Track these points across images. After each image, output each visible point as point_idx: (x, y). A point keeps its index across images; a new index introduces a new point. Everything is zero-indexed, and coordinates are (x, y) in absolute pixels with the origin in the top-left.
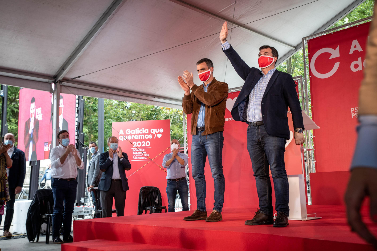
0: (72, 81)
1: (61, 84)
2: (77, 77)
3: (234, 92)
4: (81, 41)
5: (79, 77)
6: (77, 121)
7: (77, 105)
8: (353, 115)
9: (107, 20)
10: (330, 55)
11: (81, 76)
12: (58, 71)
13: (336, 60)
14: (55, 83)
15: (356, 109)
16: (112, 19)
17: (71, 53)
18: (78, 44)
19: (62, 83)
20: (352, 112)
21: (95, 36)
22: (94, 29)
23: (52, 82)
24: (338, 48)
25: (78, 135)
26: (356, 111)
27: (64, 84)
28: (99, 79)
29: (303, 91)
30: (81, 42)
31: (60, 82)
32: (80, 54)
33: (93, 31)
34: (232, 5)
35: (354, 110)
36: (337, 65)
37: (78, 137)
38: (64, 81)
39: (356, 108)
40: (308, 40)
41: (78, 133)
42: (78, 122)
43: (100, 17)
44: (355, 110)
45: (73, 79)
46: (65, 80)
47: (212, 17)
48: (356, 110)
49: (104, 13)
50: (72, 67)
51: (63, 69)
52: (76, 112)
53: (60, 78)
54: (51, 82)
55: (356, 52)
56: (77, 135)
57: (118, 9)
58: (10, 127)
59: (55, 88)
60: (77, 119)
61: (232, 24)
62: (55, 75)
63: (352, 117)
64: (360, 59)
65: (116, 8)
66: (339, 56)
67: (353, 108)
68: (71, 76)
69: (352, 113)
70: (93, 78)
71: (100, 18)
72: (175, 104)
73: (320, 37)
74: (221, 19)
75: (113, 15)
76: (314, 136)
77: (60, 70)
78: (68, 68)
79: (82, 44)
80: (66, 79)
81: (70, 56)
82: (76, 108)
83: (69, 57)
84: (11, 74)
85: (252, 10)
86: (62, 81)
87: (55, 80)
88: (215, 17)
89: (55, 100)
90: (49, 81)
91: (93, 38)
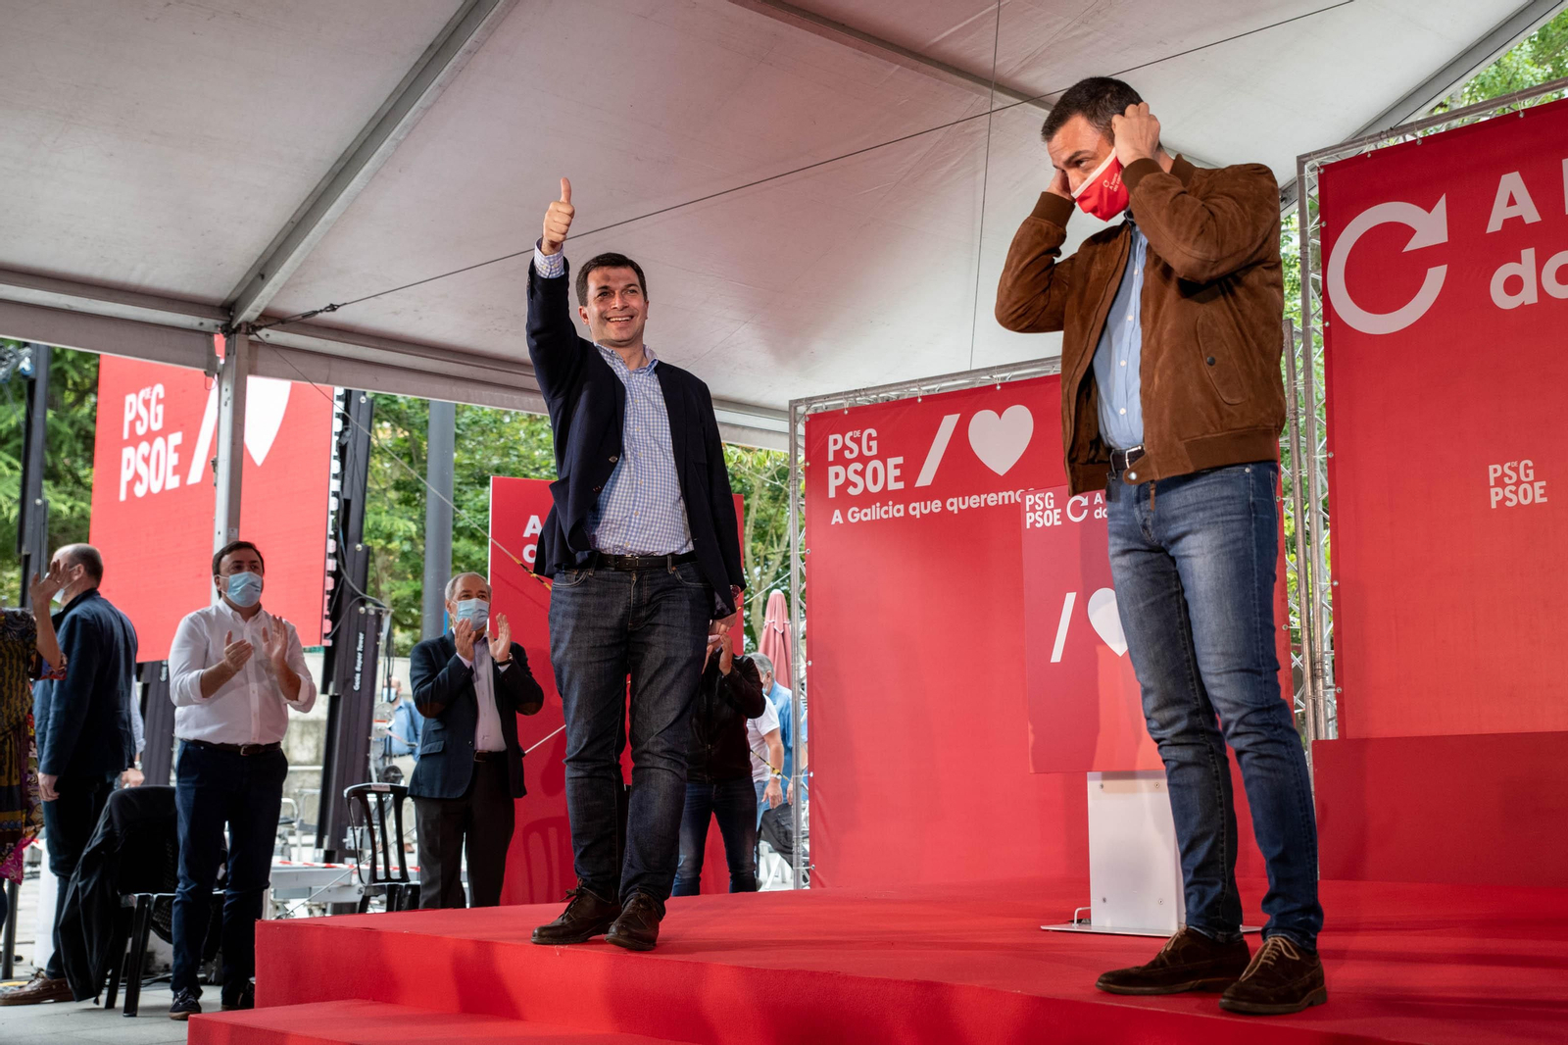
0: (305, 323)
1: (253, 337)
2: (323, 308)
3: (1007, 380)
4: (337, 158)
5: (333, 308)
6: (336, 494)
7: (338, 425)
8: (1497, 494)
9: (443, 73)
10: (1408, 232)
11: (339, 306)
12: (239, 285)
13: (1430, 256)
14: (229, 331)
15: (1510, 468)
16: (463, 68)
17: (296, 209)
18: (323, 169)
19: (258, 333)
20: (1492, 483)
21: (394, 139)
22: (390, 107)
23: (217, 326)
24: (1442, 205)
25: (340, 556)
26: (1510, 478)
27: (268, 335)
28: (421, 318)
29: (1295, 384)
30: (337, 162)
31: (248, 329)
32: (332, 213)
33: (386, 116)
34: (985, 15)
35: (1499, 473)
36: (1436, 278)
37: (340, 563)
38: (266, 326)
39: (1508, 464)
40: (1322, 167)
41: (342, 544)
42: (342, 497)
43: (414, 61)
44: (1504, 474)
45: (305, 316)
46: (270, 318)
47: (903, 65)
48: (1507, 475)
49: (431, 46)
50: (298, 265)
51: (261, 272)
52: (335, 452)
53: (249, 313)
54: (212, 330)
55: (1514, 224)
56: (335, 555)
57: (491, 31)
58: (72, 508)
59: (227, 355)
60: (335, 485)
61: (990, 90)
62: (226, 301)
63: (1494, 506)
64: (1528, 255)
65: (481, 26)
66: (1445, 239)
67: (1498, 467)
68: (296, 305)
69: (1493, 487)
70: (395, 313)
71: (417, 63)
72: (762, 430)
73: (1369, 155)
74: (941, 73)
75: (470, 52)
76: (1336, 583)
77: (250, 278)
78: (280, 271)
79: (341, 171)
80: (275, 318)
81: (291, 221)
82: (335, 439)
83: (286, 226)
84: (36, 291)
85: (1074, 33)
86: (257, 324)
87: (229, 319)
88: (914, 62)
89: (226, 404)
90: (201, 324)
91: (385, 147)
